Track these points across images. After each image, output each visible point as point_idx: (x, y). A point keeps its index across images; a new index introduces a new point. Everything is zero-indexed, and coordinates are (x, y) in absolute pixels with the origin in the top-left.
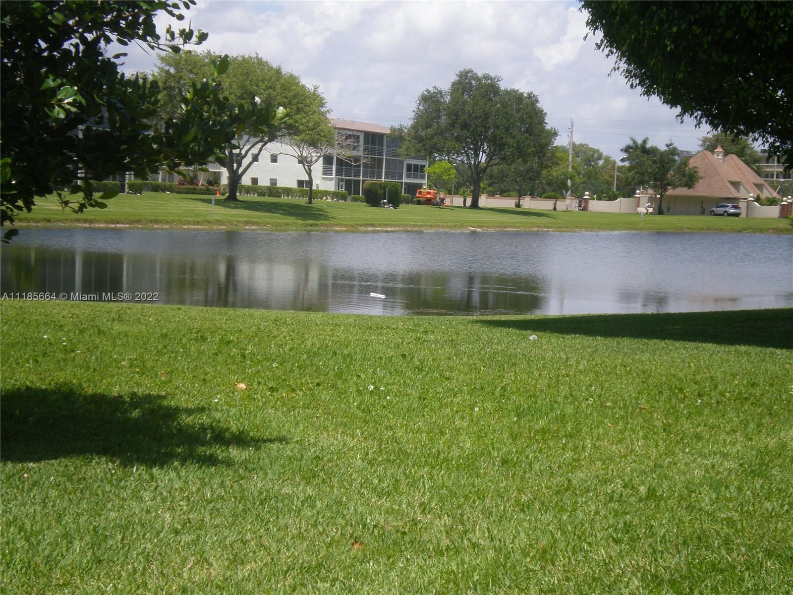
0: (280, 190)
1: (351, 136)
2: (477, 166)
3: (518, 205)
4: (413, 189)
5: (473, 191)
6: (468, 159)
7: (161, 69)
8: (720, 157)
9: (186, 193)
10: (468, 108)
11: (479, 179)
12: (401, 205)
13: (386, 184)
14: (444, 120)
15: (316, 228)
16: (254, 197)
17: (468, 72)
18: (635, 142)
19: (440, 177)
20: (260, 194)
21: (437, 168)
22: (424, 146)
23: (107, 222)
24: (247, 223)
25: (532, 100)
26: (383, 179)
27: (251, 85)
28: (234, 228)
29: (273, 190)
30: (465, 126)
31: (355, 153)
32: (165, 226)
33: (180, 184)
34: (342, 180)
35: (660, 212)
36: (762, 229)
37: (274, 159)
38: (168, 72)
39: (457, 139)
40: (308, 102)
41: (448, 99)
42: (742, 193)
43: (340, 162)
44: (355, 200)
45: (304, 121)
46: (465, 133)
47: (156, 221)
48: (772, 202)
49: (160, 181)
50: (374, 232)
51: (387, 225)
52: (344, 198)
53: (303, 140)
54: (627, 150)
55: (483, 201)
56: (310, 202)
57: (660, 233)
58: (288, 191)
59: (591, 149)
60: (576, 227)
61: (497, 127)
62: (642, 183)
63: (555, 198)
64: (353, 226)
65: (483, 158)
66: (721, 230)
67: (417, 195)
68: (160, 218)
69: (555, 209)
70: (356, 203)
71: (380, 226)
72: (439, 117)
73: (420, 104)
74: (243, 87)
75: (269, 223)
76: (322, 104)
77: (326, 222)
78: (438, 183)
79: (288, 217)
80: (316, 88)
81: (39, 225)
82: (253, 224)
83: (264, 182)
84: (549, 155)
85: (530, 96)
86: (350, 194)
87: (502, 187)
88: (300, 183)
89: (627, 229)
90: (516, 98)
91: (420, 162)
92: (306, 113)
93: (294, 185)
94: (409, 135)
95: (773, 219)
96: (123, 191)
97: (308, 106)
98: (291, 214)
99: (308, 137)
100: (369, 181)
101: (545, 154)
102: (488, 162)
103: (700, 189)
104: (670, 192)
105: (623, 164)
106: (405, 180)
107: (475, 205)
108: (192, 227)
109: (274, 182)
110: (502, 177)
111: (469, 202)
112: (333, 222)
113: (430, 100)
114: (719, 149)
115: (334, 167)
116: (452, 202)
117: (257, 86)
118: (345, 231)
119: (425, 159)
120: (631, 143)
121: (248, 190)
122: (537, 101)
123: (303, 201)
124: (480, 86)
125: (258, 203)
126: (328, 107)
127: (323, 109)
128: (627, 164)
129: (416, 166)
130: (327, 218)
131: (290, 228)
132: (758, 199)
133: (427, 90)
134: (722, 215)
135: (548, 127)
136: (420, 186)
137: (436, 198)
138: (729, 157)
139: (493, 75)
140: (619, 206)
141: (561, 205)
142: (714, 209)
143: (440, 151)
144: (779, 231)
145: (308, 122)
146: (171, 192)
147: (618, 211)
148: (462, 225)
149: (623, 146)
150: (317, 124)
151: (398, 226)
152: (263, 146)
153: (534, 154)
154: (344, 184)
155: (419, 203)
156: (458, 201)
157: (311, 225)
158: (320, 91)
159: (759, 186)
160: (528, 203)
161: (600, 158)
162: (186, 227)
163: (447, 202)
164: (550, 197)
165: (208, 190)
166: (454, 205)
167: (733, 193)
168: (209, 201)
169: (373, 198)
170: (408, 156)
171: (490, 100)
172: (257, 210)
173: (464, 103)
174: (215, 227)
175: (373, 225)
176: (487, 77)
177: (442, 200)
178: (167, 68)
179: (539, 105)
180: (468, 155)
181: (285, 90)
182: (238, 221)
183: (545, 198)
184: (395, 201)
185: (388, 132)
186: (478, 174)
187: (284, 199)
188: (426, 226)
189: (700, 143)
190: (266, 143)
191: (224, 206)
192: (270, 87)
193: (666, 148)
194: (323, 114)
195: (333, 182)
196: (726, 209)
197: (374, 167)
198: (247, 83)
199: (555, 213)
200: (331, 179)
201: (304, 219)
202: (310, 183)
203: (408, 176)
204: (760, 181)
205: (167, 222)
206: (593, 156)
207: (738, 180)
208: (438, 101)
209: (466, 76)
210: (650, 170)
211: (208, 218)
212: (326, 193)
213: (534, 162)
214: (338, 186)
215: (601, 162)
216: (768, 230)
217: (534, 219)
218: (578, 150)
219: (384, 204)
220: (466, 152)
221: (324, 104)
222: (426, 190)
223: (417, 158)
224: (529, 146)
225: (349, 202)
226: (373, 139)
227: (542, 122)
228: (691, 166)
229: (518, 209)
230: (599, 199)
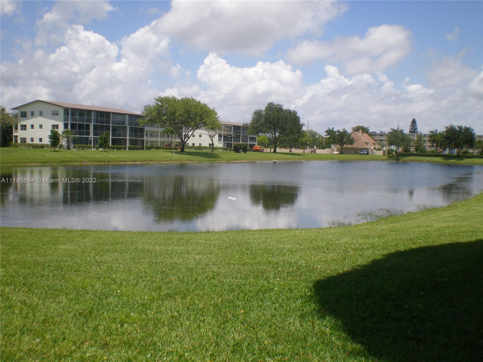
0: (203, 148)
1: (229, 127)
2: (275, 137)
3: (290, 151)
4: (252, 146)
5: (274, 147)
6: (272, 135)
7: (156, 104)
8: (361, 134)
9: (167, 149)
10: (272, 116)
11: (276, 142)
12: (247, 152)
13: (241, 144)
14: (263, 120)
15: (215, 161)
16: (193, 150)
17: (271, 103)
18: (329, 129)
19: (262, 141)
20: (195, 149)
21: (260, 138)
22: (256, 130)
23: (132, 162)
24: (187, 160)
25: (295, 113)
26: (241, 142)
27: (188, 107)
28: (182, 162)
29: (200, 147)
30: (270, 123)
31: (229, 133)
32: (155, 163)
33: (165, 146)
34: (225, 143)
35: (342, 154)
36: (377, 159)
37: (200, 136)
38: (158, 104)
39: (268, 127)
40: (211, 114)
41: (264, 113)
42: (369, 147)
43: (224, 137)
44: (230, 150)
45: (209, 120)
46: (271, 125)
47: (151, 161)
48: (379, 150)
49: (159, 145)
50: (237, 163)
51: (242, 160)
52: (226, 150)
53: (209, 128)
54: (327, 132)
55: (278, 150)
56: (213, 151)
57: (342, 161)
58: (205, 148)
59: (314, 132)
60: (313, 159)
61: (282, 123)
62: (335, 143)
63: (304, 148)
64: (228, 160)
65: (277, 134)
66: (363, 160)
67: (254, 148)
68: (153, 159)
69: (304, 153)
70: (231, 152)
71: (239, 160)
72: (261, 119)
73: (254, 115)
74: (186, 108)
75: (196, 160)
76: (216, 114)
77: (218, 159)
78: (261, 143)
79: (203, 158)
80: (214, 108)
81: (105, 163)
82: (190, 160)
83: (197, 145)
84: (302, 133)
85: (294, 111)
86: (228, 148)
87: (284, 145)
88: (210, 145)
89: (331, 160)
90: (289, 112)
91: (254, 136)
92: (210, 117)
93: (208, 146)
94: (250, 126)
95: (381, 156)
96: (143, 149)
97: (211, 115)
98: (204, 156)
99: (210, 127)
100: (235, 143)
101: (300, 133)
102: (279, 136)
103: (355, 145)
104: (345, 146)
105: (326, 137)
106: (248, 143)
107: (275, 152)
108: (165, 162)
109: (200, 144)
110: (284, 141)
111: (273, 150)
112: (221, 159)
113: (258, 114)
114: (360, 131)
115: (222, 138)
116: (266, 150)
117: (191, 108)
118: (226, 163)
119: (256, 135)
120: (328, 129)
121: (191, 148)
122: (297, 113)
123: (210, 151)
124: (276, 108)
125: (192, 153)
126: (218, 115)
127: (216, 116)
128: (328, 136)
129: (253, 138)
130: (219, 157)
131: (204, 162)
132: (375, 149)
133: (256, 110)
134: (363, 154)
135: (301, 123)
136: (255, 145)
137: (260, 149)
138: (364, 134)
139: (280, 104)
140: (326, 151)
141: (306, 151)
142: (360, 152)
143: (262, 132)
144: (383, 160)
145: (211, 121)
146: (163, 149)
147: (326, 153)
148: (270, 159)
149: (326, 130)
150: (214, 122)
151: (246, 160)
152: (194, 131)
153: (296, 133)
154: (226, 144)
155: (254, 151)
156: (268, 150)
157: (212, 160)
158: (215, 110)
159: (374, 144)
160: (294, 151)
161: (317, 134)
162: (163, 162)
163: (265, 150)
164: (302, 148)
165: (175, 148)
166: (267, 151)
167: (366, 146)
168: (172, 152)
169: (237, 149)
170: (250, 134)
171: (279, 113)
172: (192, 155)
173: (270, 114)
174: (174, 162)
175: (236, 160)
176: (278, 105)
177: (263, 150)
178: (158, 103)
179: (297, 115)
180: (272, 133)
181: (201, 109)
182: (183, 160)
183: (300, 148)
184: (245, 150)
185: (242, 125)
186: (276, 140)
187: (204, 151)
188: (257, 160)
189: (352, 129)
190: (195, 130)
191: (179, 154)
192: (196, 108)
193: (343, 130)
194: (217, 118)
195: (222, 144)
196: (364, 152)
197: (237, 138)
198: (187, 107)
199: (304, 154)
200: (221, 143)
201: (209, 158)
202: (213, 144)
203: (250, 141)
204: (375, 142)
205: (156, 161)
206: (314, 134)
207: (367, 142)
208: (260, 114)
209: (271, 105)
210: (338, 138)
211: (172, 159)
212: (219, 148)
213: (296, 136)
214: (224, 145)
215: (317, 136)
216: (380, 159)
217: (297, 157)
218: (311, 132)
219: (241, 152)
220: (271, 132)
221: (217, 114)
222: (257, 146)
223: (253, 134)
224: (294, 130)
225: (228, 151)
226: (237, 128)
227: (299, 121)
228: (352, 137)
229: (291, 153)
230: (319, 149)
